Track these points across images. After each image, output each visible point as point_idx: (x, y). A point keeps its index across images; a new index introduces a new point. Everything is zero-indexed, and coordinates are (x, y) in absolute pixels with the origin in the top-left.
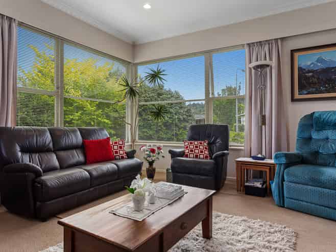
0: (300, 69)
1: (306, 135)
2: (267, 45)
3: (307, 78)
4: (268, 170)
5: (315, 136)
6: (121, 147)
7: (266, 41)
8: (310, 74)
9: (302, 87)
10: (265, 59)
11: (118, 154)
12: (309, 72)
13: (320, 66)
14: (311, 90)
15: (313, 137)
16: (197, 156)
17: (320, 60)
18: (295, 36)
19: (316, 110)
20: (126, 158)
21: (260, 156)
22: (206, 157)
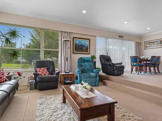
0: (75, 44)
1: (80, 64)
2: (67, 34)
3: (77, 47)
4: (72, 76)
5: (83, 64)
6: (3, 74)
7: (66, 32)
8: (78, 46)
9: (75, 49)
10: (66, 38)
11: (3, 79)
12: (77, 45)
13: (80, 44)
14: (78, 50)
15: (82, 65)
16: (45, 74)
17: (80, 42)
18: (75, 33)
19: (82, 57)
20: (8, 81)
21: (68, 72)
22: (49, 75)
